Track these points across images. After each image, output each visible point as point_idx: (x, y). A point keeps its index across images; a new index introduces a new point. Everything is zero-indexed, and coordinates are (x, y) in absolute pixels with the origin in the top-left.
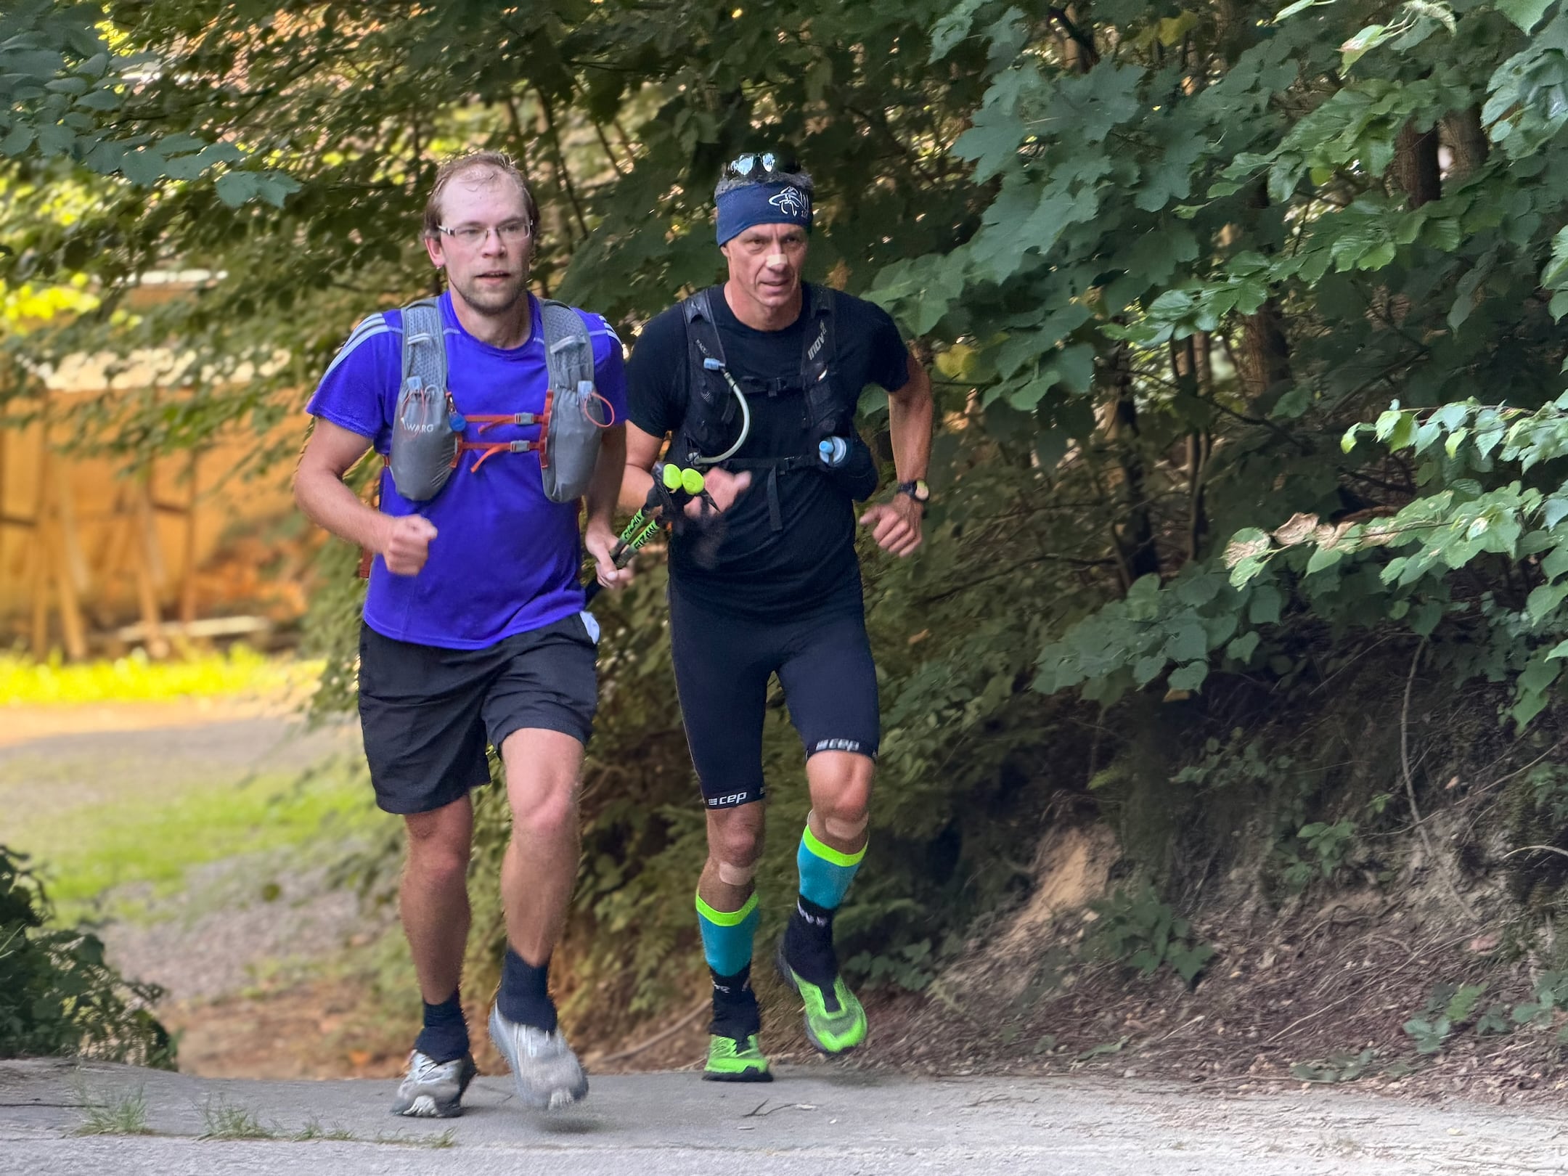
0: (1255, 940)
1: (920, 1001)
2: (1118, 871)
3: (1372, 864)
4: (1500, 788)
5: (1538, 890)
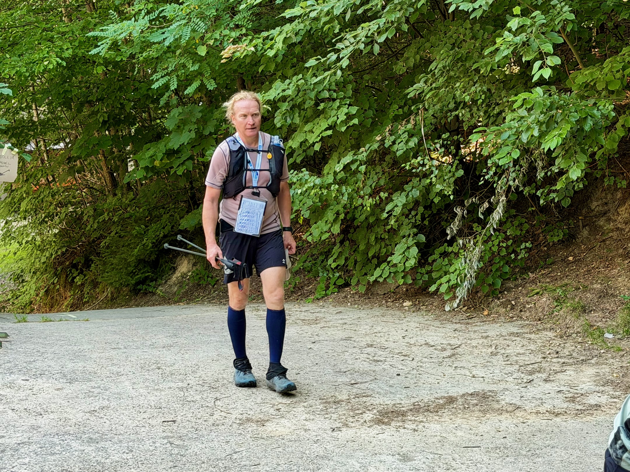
1: (154, 294)
2: (194, 265)
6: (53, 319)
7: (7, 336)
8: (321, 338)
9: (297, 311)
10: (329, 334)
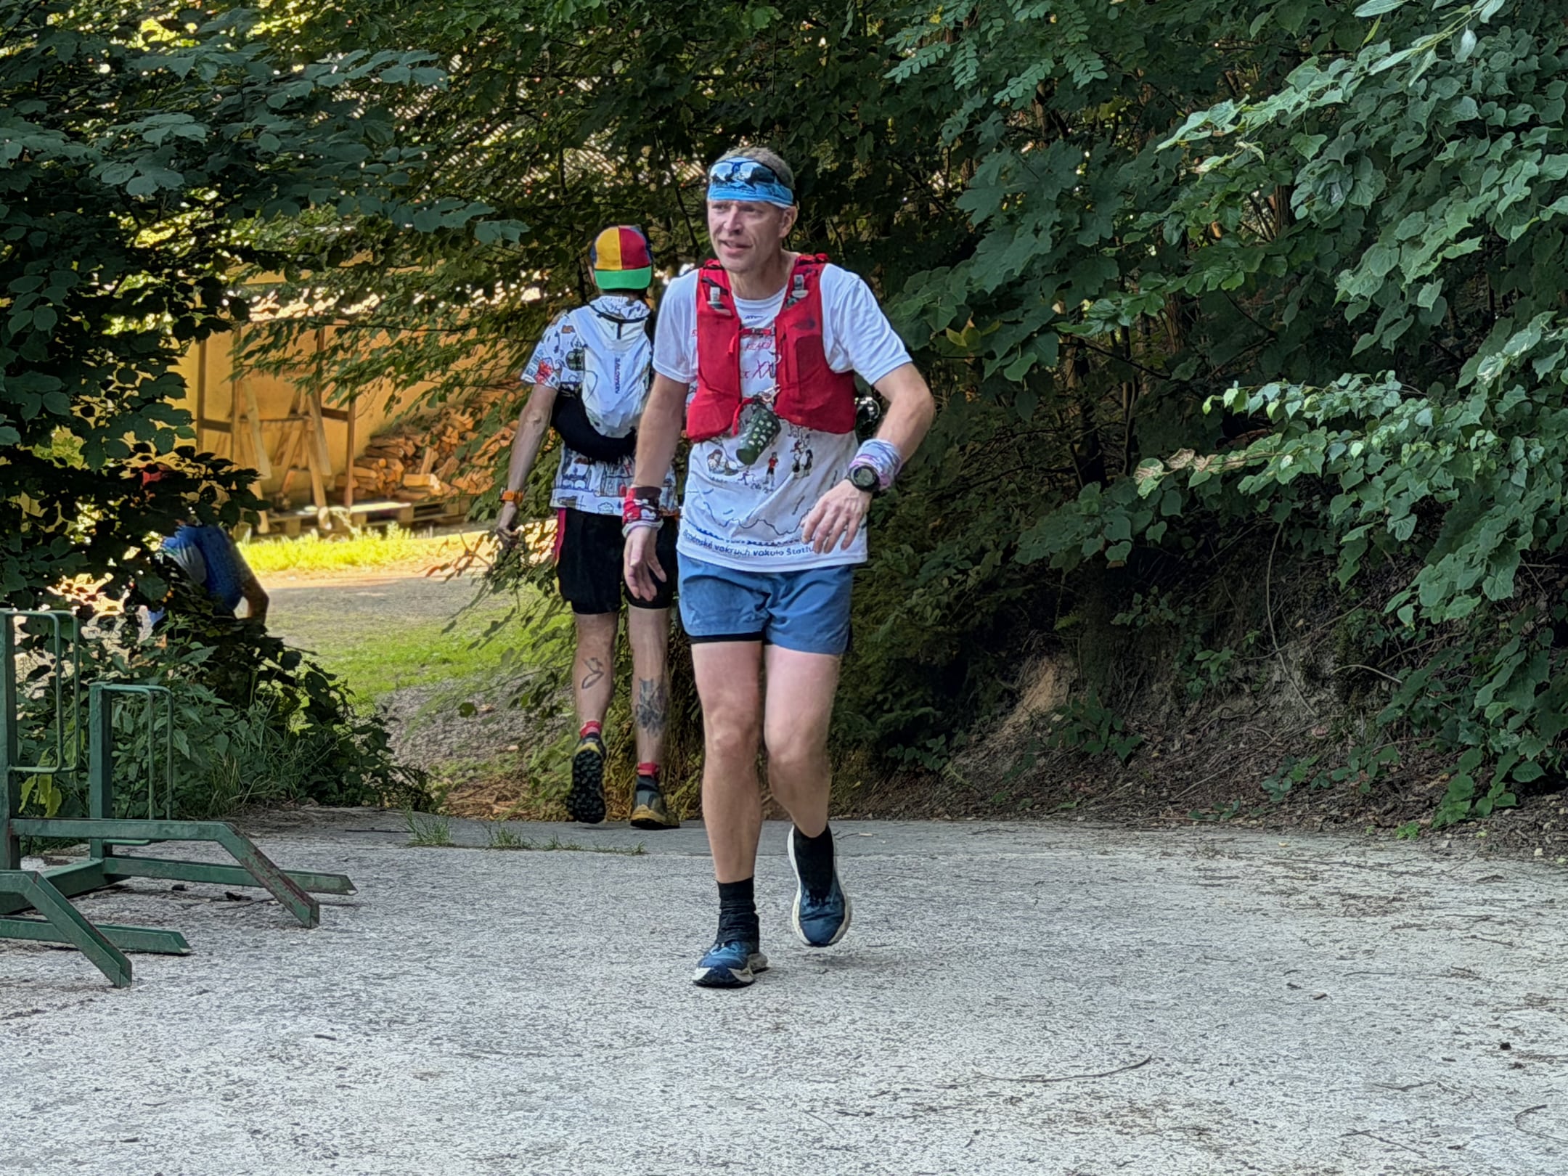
0: (1169, 733)
1: (937, 777)
2: (1074, 687)
3: (1247, 679)
4: (1331, 626)
5: (1355, 695)
6: (528, 841)
7: (345, 885)
8: (1378, 964)
9: (1344, 863)
10: (1413, 948)
